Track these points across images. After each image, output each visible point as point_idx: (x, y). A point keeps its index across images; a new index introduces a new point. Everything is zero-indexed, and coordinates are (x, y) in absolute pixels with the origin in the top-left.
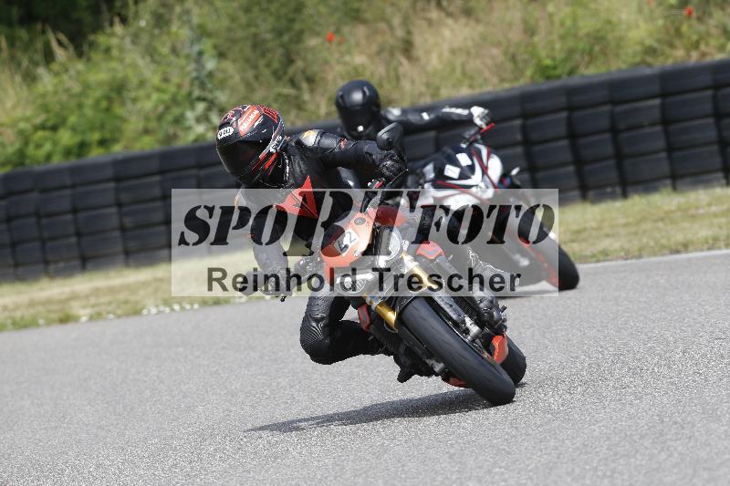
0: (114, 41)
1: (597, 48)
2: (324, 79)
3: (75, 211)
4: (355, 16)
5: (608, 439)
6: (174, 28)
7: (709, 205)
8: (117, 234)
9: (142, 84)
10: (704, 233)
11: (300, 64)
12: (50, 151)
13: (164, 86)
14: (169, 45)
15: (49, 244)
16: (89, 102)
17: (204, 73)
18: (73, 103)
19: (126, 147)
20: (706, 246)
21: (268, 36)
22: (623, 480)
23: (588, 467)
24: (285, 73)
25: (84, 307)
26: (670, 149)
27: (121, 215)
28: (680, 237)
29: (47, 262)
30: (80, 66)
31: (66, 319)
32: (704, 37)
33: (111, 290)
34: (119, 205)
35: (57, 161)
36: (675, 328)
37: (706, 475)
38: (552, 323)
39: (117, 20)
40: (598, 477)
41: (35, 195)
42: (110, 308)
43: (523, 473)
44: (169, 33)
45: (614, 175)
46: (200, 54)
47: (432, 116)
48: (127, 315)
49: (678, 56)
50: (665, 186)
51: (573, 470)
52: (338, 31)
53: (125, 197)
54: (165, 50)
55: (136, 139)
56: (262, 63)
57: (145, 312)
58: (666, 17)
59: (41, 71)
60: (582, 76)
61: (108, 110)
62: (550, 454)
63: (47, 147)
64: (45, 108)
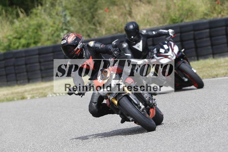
0: (38, 11)
1: (189, 14)
2: (104, 23)
3: (26, 64)
4: (114, 4)
5: (193, 136)
6: (57, 7)
7: (224, 63)
8: (39, 72)
9: (47, 25)
10: (223, 71)
11: (96, 18)
12: (18, 45)
13: (53, 25)
14: (55, 12)
15: (18, 75)
16: (31, 30)
17: (67, 21)
18: (26, 30)
19: (42, 44)
20: (223, 76)
21: (87, 10)
22: (197, 149)
23: (186, 145)
24: (92, 21)
25: (29, 94)
26: (212, 45)
27: (40, 66)
28: (215, 73)
29: (17, 80)
30: (27, 19)
31: (23, 98)
32: (222, 10)
33: (37, 89)
34: (40, 62)
35: (20, 49)
36: (213, 101)
37: (223, 147)
38: (175, 100)
39: (39, 5)
40: (189, 148)
41: (13, 59)
42: (37, 95)
43: (166, 147)
44: (55, 9)
45: (194, 53)
46: (65, 15)
47: (156, 33)
48: (42, 97)
49: (215, 16)
50: (211, 57)
51: (182, 146)
52: (108, 8)
53: (42, 60)
54: (54, 14)
55: (45, 42)
56: (84, 18)
57: (48, 96)
58: (211, 4)
59: (15, 20)
60: (185, 22)
61: (36, 33)
62: (174, 141)
63: (17, 44)
64: (17, 32)
